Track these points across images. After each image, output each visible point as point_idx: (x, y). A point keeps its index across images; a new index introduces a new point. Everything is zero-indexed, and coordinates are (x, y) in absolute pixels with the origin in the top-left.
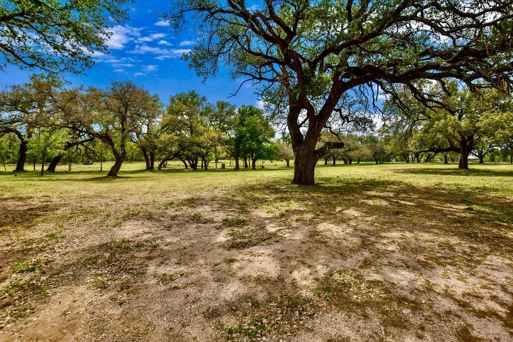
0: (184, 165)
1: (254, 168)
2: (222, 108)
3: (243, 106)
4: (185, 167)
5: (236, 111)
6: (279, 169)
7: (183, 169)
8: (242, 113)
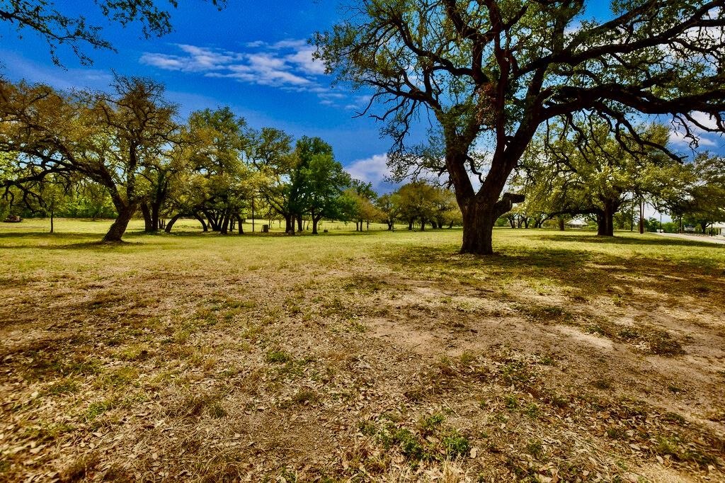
0: (201, 225)
1: (315, 232)
2: (271, 138)
3: (305, 137)
4: (202, 230)
5: (293, 145)
6: (344, 235)
7: (201, 232)
8: (303, 148)
